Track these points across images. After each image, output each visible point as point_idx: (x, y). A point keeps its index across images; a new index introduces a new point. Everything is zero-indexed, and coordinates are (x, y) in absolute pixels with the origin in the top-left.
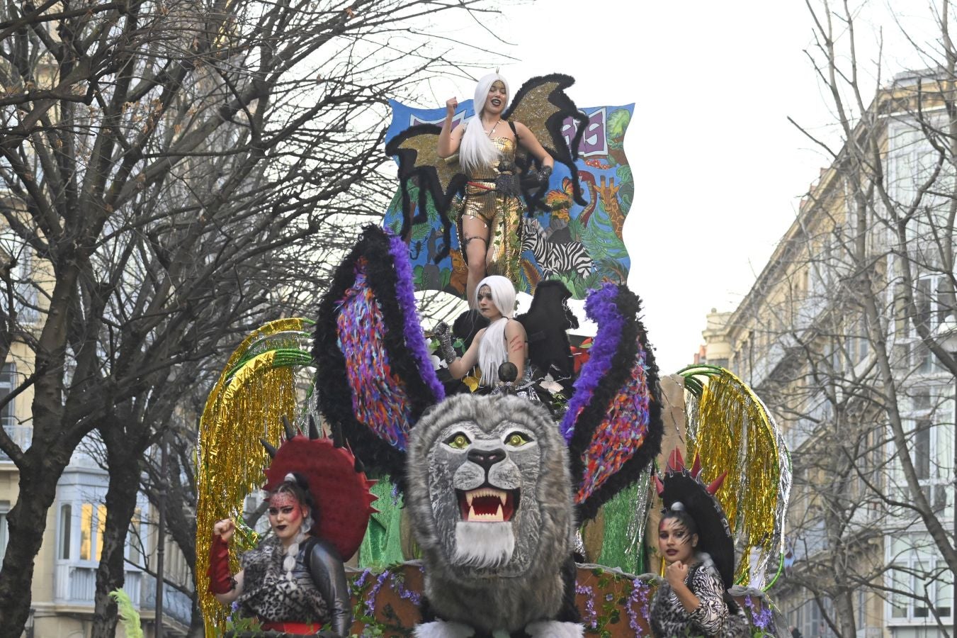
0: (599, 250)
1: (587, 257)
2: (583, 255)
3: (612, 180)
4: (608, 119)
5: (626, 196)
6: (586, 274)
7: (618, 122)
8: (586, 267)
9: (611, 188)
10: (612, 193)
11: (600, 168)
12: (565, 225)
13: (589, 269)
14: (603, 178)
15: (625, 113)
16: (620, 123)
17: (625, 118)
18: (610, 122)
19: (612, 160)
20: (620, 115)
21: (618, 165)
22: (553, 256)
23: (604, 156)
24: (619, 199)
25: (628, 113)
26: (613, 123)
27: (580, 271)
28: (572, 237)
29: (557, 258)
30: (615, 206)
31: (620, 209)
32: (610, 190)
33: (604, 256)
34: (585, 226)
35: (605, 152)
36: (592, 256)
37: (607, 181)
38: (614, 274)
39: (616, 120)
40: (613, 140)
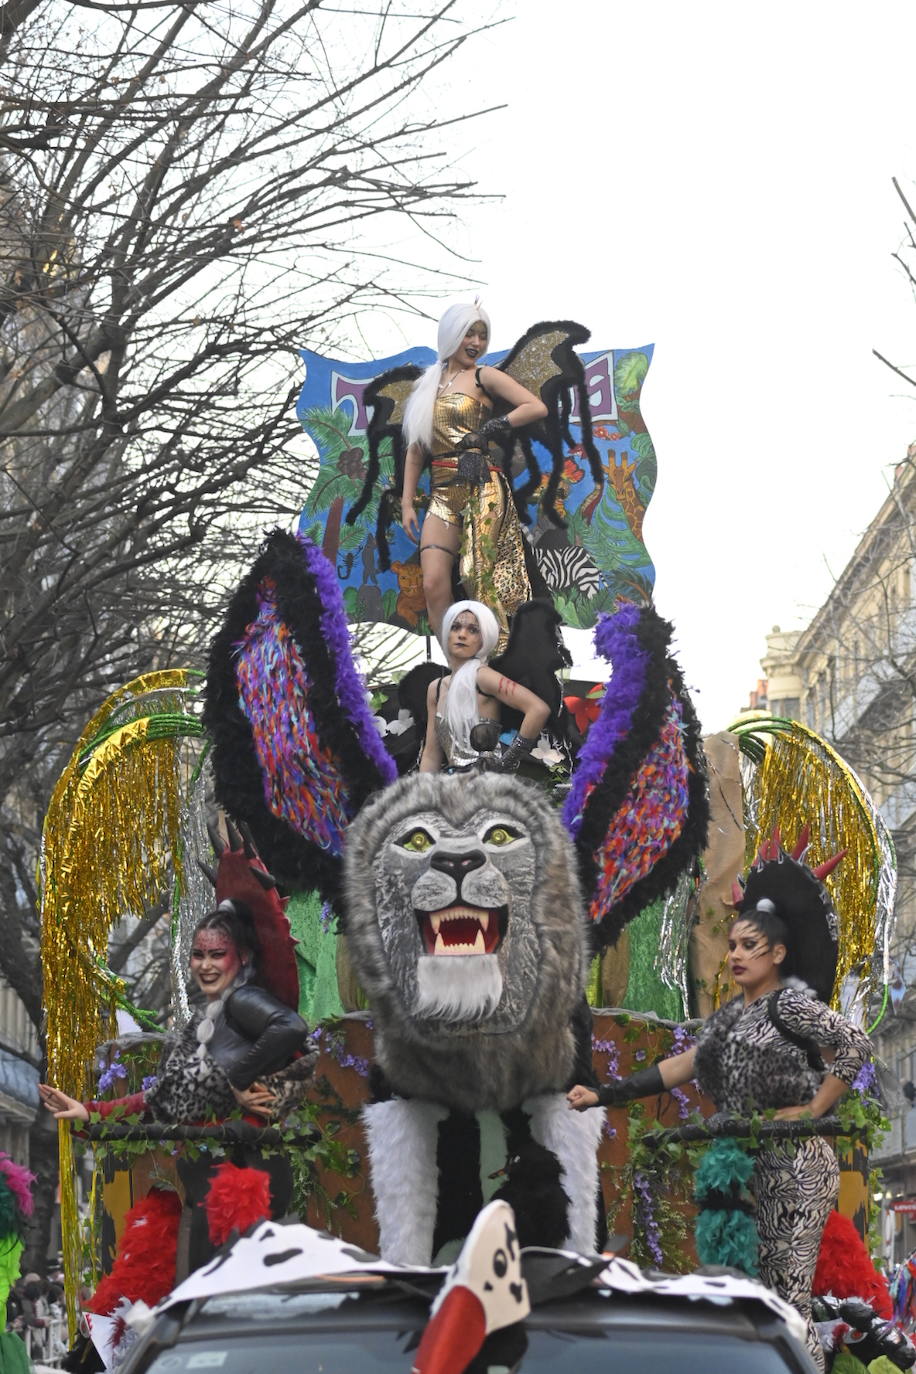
0: (610, 557)
1: (593, 567)
2: (587, 565)
3: (624, 456)
4: (617, 368)
5: (646, 477)
6: (592, 591)
7: (630, 372)
8: (592, 582)
9: (625, 468)
10: (626, 474)
11: (607, 439)
13: (597, 585)
14: (611, 453)
15: (641, 359)
16: (634, 374)
17: (641, 366)
18: (620, 373)
19: (624, 426)
20: (633, 361)
21: (633, 434)
22: (544, 568)
23: (613, 422)
24: (636, 482)
25: (644, 357)
26: (623, 373)
27: (583, 588)
28: (570, 539)
29: (548, 571)
30: (630, 493)
31: (638, 497)
32: (622, 471)
33: (617, 566)
34: (589, 523)
35: (614, 416)
36: (599, 566)
37: (618, 457)
38: (632, 591)
39: (628, 369)
40: (625, 397)
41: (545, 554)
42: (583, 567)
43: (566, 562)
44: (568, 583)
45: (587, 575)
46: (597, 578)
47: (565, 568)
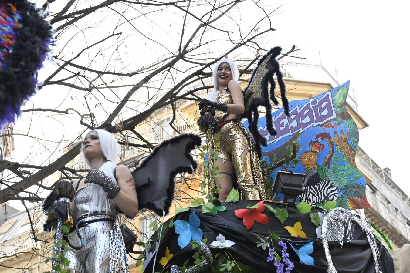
0: (341, 180)
1: (334, 187)
2: (331, 186)
3: (342, 132)
4: (333, 96)
5: (354, 138)
6: (335, 198)
7: (340, 96)
8: (334, 194)
9: (342, 136)
10: (344, 139)
11: (333, 127)
12: (315, 172)
13: (337, 195)
14: (335, 133)
15: (344, 89)
16: (342, 96)
17: (344, 91)
18: (334, 98)
19: (340, 119)
20: (340, 91)
21: (344, 121)
22: (311, 195)
23: (334, 119)
24: (349, 142)
25: (345, 88)
26: (336, 98)
27: (330, 198)
28: (321, 177)
29: (313, 195)
30: (347, 147)
31: (351, 148)
32: (342, 139)
33: (345, 182)
34: (329, 167)
35: (334, 116)
36: (337, 185)
37: (339, 133)
38: (355, 192)
39: (338, 95)
40: (339, 107)
41: (310, 188)
42: (329, 188)
43: (321, 188)
44: (323, 198)
45: (332, 191)
46: (336, 192)
47: (320, 191)
